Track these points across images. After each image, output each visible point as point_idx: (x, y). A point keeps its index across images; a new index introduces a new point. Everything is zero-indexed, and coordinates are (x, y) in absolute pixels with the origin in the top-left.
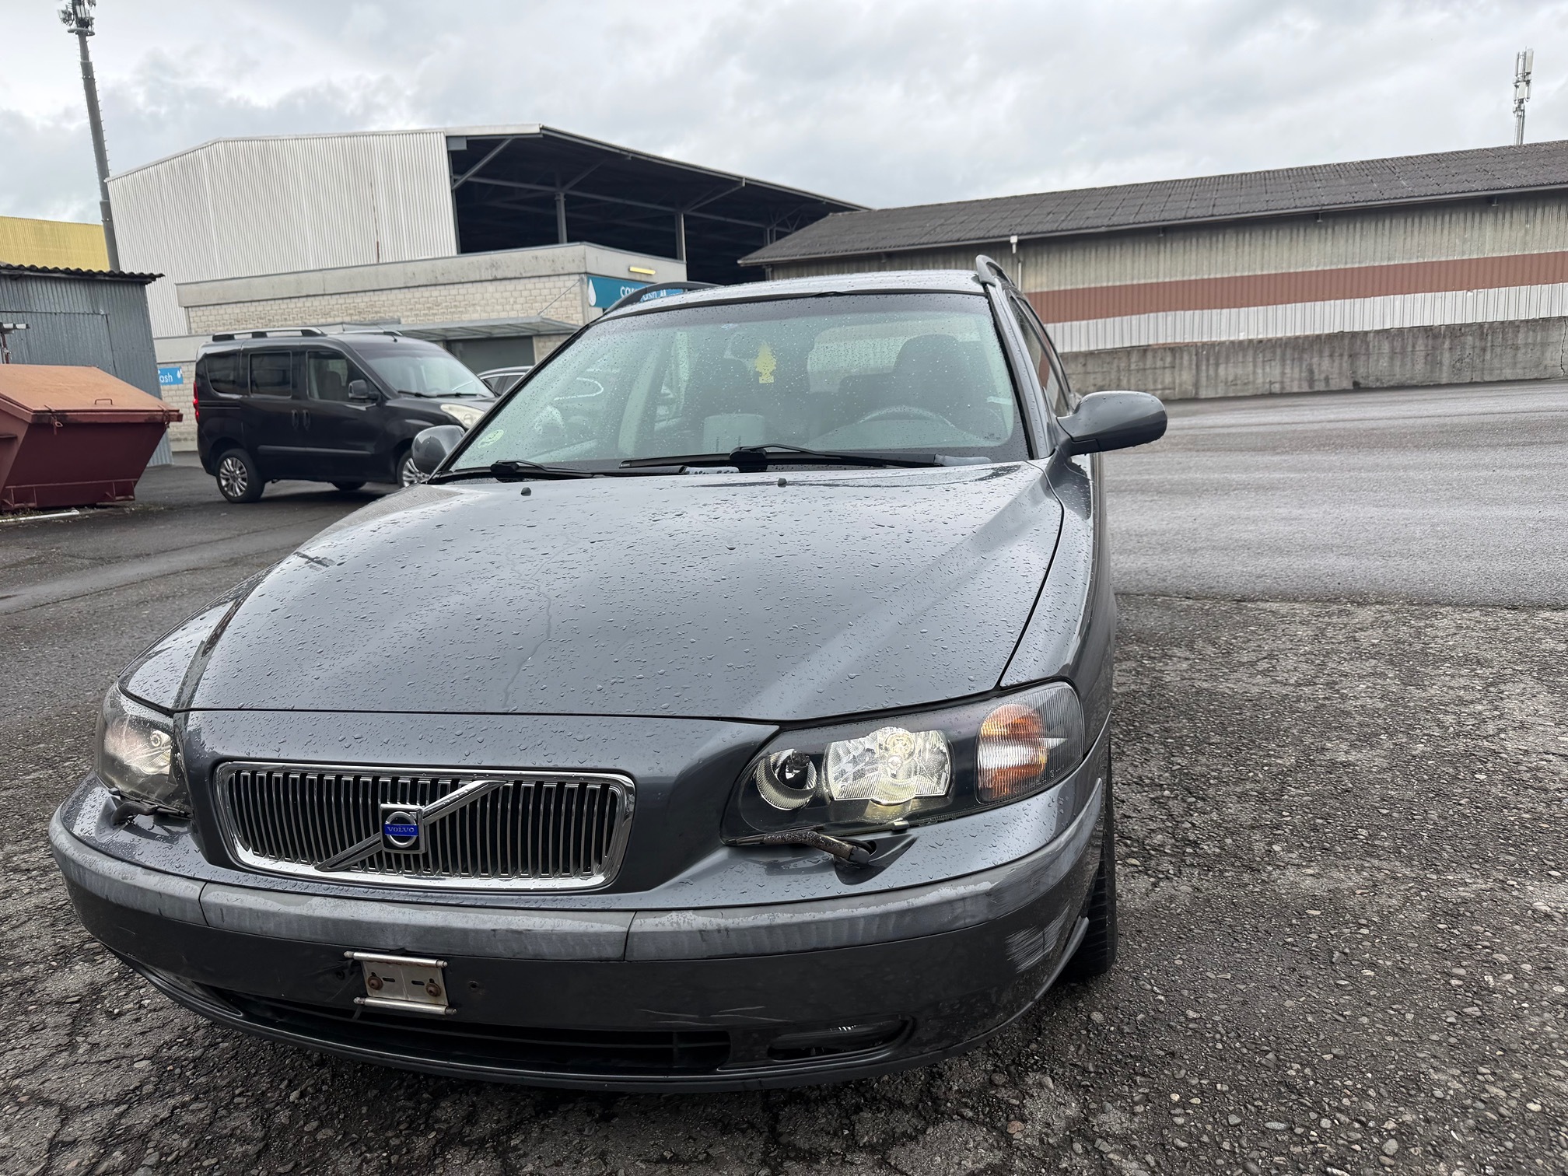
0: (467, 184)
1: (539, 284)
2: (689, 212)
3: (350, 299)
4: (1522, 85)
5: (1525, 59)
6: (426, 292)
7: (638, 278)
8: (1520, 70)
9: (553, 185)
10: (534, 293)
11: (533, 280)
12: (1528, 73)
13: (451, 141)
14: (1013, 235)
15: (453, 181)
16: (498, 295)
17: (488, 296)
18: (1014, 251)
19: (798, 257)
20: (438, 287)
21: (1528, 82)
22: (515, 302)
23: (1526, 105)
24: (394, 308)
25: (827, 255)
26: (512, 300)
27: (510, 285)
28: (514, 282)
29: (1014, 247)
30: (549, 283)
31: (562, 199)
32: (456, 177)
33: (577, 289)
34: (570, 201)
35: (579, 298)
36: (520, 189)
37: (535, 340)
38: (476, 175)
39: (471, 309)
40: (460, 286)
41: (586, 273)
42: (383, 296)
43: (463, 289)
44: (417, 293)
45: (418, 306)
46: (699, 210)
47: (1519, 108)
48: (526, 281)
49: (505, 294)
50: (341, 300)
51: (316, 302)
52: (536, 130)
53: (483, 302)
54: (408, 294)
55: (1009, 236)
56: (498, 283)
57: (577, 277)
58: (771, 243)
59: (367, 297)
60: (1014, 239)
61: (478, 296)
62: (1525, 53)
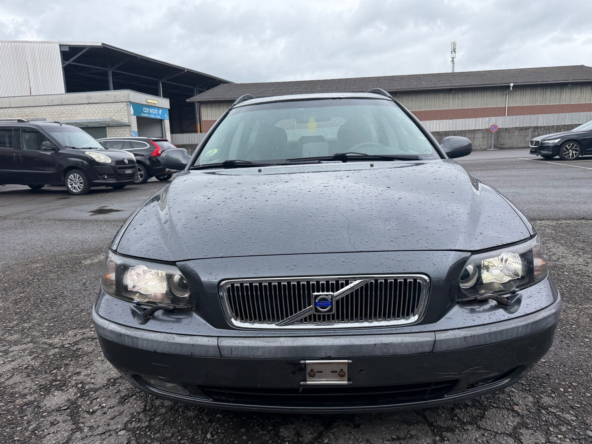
0: (69, 65)
1: (109, 105)
2: (164, 81)
3: (22, 110)
4: (453, 53)
5: (454, 44)
6: (58, 108)
7: (150, 104)
8: (453, 48)
9: (106, 67)
10: (107, 109)
11: (106, 104)
12: (455, 49)
13: (62, 47)
15: (63, 63)
16: (90, 110)
17: (86, 110)
19: (211, 100)
20: (63, 106)
21: (455, 52)
22: (98, 113)
23: (454, 59)
24: (43, 114)
25: (222, 99)
26: (97, 112)
27: (96, 106)
28: (98, 105)
30: (113, 105)
31: (111, 73)
32: (64, 62)
33: (126, 108)
34: (114, 74)
35: (126, 112)
36: (93, 68)
37: (107, 128)
38: (74, 61)
39: (78, 115)
40: (74, 106)
41: (129, 102)
42: (38, 109)
43: (75, 107)
44: (54, 108)
45: (54, 114)
46: (167, 80)
47: (452, 61)
48: (103, 104)
49: (94, 110)
50: (18, 110)
51: (6, 111)
52: (100, 44)
53: (84, 113)
54: (49, 108)
56: (91, 105)
57: (126, 103)
58: (197, 94)
59: (30, 109)
61: (82, 110)
62: (454, 43)
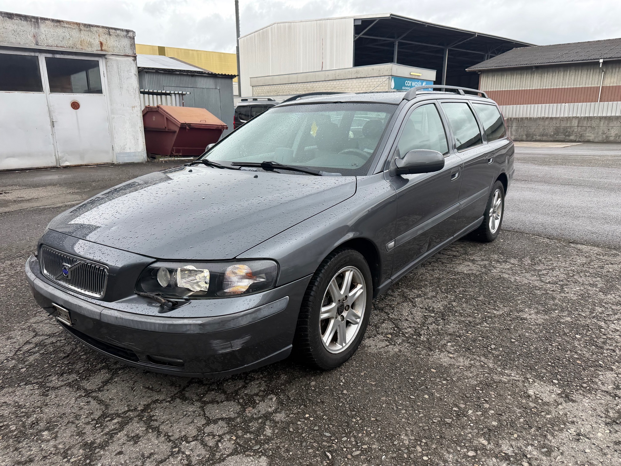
0: (360, 38)
1: (373, 80)
3: (305, 85)
6: (332, 83)
7: (414, 77)
9: (393, 37)
10: (371, 83)
11: (371, 78)
13: (356, 21)
14: (601, 59)
15: (355, 37)
16: (357, 84)
17: (353, 84)
18: (601, 66)
19: (493, 68)
20: (336, 81)
22: (363, 87)
24: (320, 89)
25: (507, 67)
26: (362, 86)
27: (362, 80)
28: (364, 79)
29: (601, 64)
30: (377, 79)
31: (397, 44)
32: (356, 36)
33: (387, 82)
34: (400, 44)
35: (387, 86)
36: (380, 40)
38: (363, 35)
39: (347, 90)
40: (344, 80)
41: (391, 75)
42: (317, 84)
43: (345, 82)
44: (329, 83)
45: (328, 88)
46: (452, 47)
48: (368, 78)
49: (360, 84)
50: (302, 85)
51: (294, 85)
52: (389, 15)
53: (352, 87)
54: (325, 83)
55: (599, 59)
56: (358, 79)
57: (388, 77)
59: (311, 84)
60: (601, 61)
61: (350, 85)
